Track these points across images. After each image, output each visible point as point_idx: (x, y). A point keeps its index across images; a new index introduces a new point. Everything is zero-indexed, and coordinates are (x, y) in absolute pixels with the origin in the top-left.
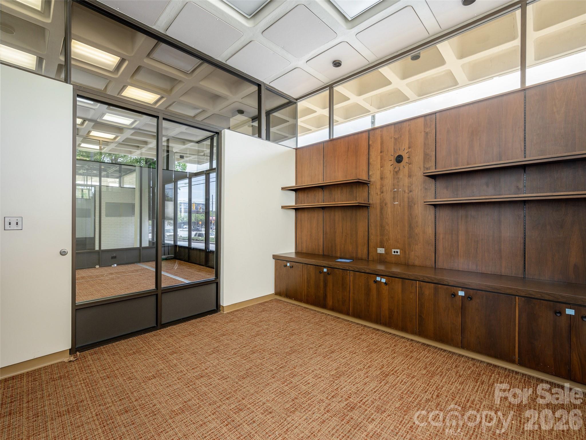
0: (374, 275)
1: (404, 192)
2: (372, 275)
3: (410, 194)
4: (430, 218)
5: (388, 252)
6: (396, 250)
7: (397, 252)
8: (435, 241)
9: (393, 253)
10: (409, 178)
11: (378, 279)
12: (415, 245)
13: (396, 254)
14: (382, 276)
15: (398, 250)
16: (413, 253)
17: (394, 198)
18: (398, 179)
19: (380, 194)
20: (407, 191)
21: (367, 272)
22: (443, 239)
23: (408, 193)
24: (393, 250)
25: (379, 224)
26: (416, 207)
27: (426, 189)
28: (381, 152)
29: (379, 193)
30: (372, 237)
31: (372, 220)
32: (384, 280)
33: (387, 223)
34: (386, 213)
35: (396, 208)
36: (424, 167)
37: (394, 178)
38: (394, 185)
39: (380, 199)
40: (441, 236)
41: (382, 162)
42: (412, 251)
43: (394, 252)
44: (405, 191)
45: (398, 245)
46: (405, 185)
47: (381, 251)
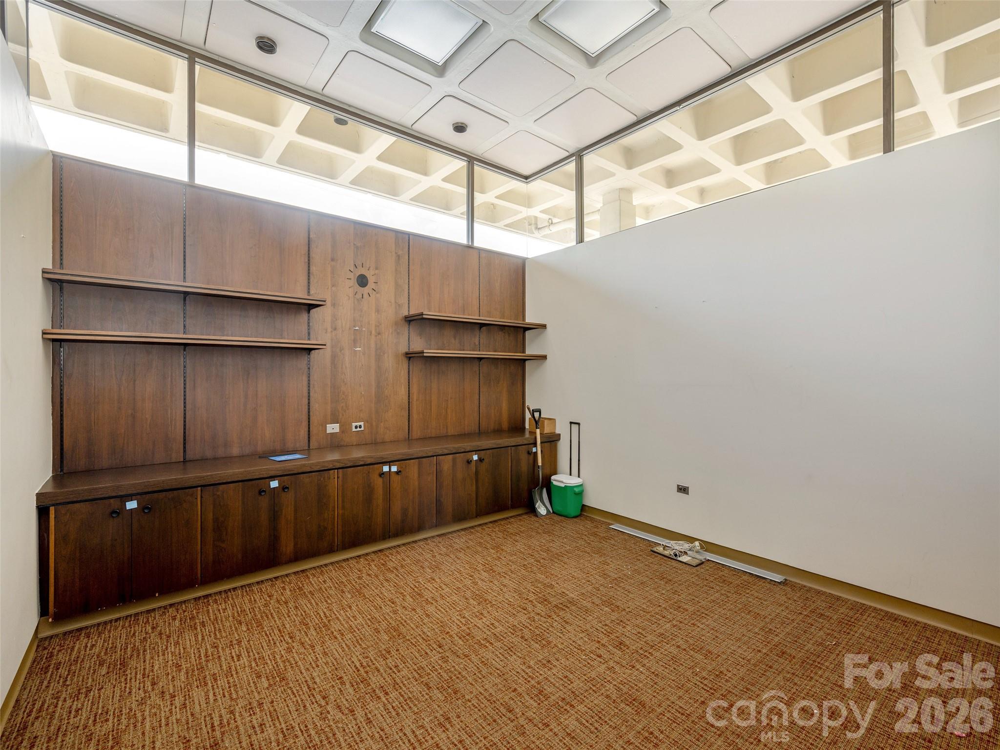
0: (379, 465)
1: (369, 334)
2: (376, 466)
3: (378, 337)
4: (402, 372)
5: (343, 430)
6: (358, 424)
7: (360, 427)
8: (409, 405)
9: (354, 429)
10: (376, 313)
11: (386, 469)
12: (385, 413)
13: (358, 429)
14: (390, 463)
15: (362, 424)
16: (382, 424)
17: (355, 341)
18: (362, 311)
19: (332, 332)
20: (373, 332)
21: (369, 462)
22: (417, 400)
23: (376, 336)
24: (354, 424)
25: (329, 384)
26: (386, 357)
27: (398, 333)
28: (333, 260)
29: (329, 330)
30: (315, 406)
31: (315, 376)
32: (394, 469)
33: (344, 382)
34: (342, 365)
35: (358, 357)
36: (396, 302)
37: (354, 309)
38: (354, 320)
39: (332, 340)
40: (415, 397)
41: (334, 277)
42: (381, 422)
43: (356, 427)
44: (371, 333)
45: (361, 415)
46: (371, 322)
47: (333, 428)
